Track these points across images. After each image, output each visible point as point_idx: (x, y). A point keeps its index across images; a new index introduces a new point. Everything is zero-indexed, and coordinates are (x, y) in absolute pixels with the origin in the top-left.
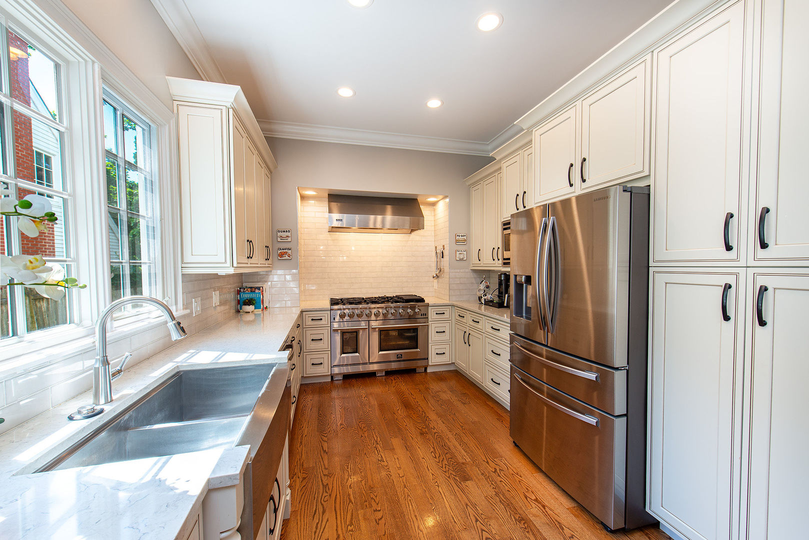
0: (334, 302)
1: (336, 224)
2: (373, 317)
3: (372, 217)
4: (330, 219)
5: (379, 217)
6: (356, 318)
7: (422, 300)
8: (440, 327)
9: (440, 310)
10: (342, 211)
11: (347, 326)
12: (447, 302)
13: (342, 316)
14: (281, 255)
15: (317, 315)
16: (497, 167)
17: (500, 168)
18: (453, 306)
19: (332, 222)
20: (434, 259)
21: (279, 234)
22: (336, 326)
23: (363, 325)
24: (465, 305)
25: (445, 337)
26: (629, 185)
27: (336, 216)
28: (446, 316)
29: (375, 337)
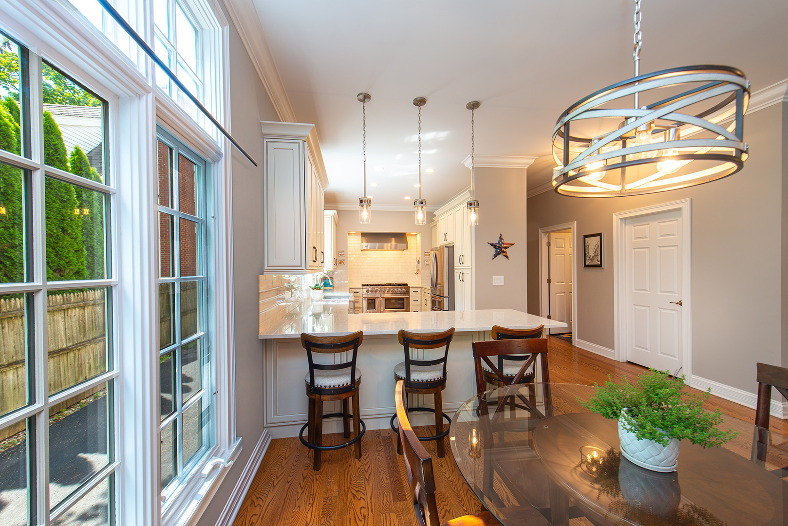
0: (363, 285)
1: (364, 248)
2: (386, 292)
3: (386, 244)
4: (362, 247)
5: (389, 244)
6: (374, 292)
7: (407, 285)
8: (416, 298)
9: (416, 290)
10: (367, 242)
11: (370, 296)
12: (420, 286)
13: (368, 291)
14: (340, 263)
15: (356, 290)
16: (435, 224)
17: (436, 225)
18: (422, 288)
19: (362, 248)
20: (416, 264)
21: (340, 253)
22: (364, 296)
23: (378, 296)
24: (426, 287)
25: (418, 303)
26: (447, 245)
27: (365, 244)
28: (419, 292)
29: (383, 302)
